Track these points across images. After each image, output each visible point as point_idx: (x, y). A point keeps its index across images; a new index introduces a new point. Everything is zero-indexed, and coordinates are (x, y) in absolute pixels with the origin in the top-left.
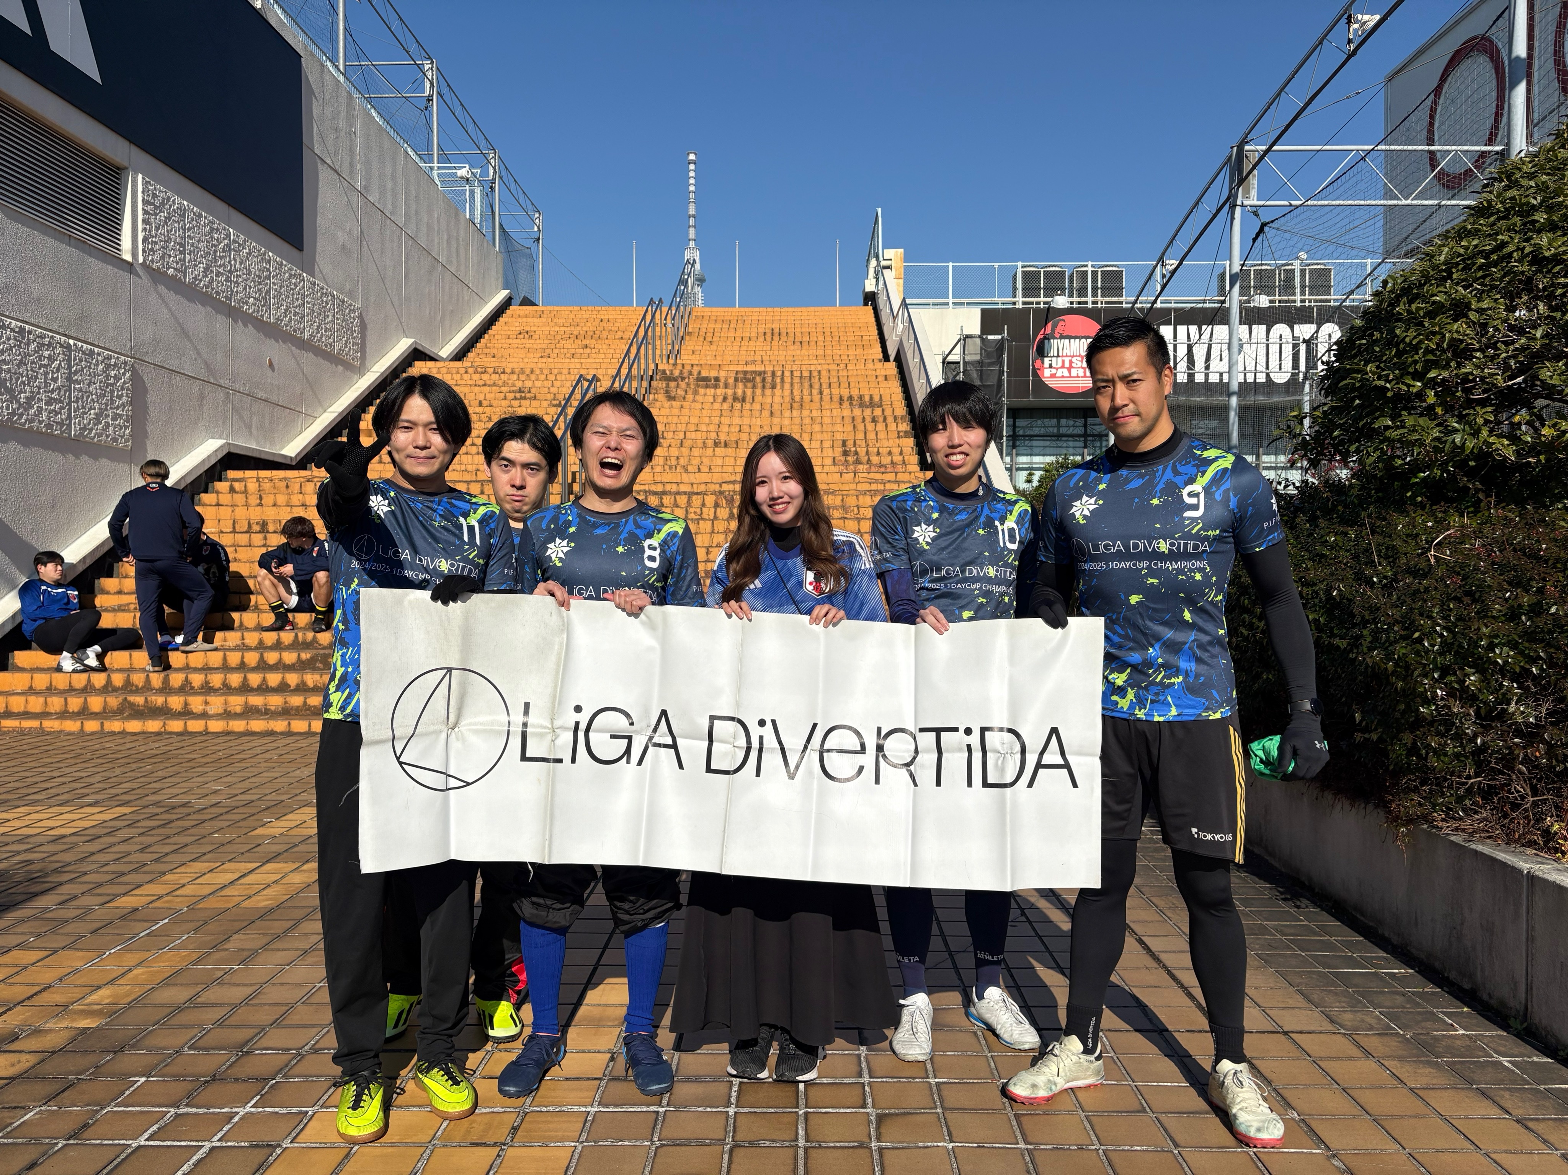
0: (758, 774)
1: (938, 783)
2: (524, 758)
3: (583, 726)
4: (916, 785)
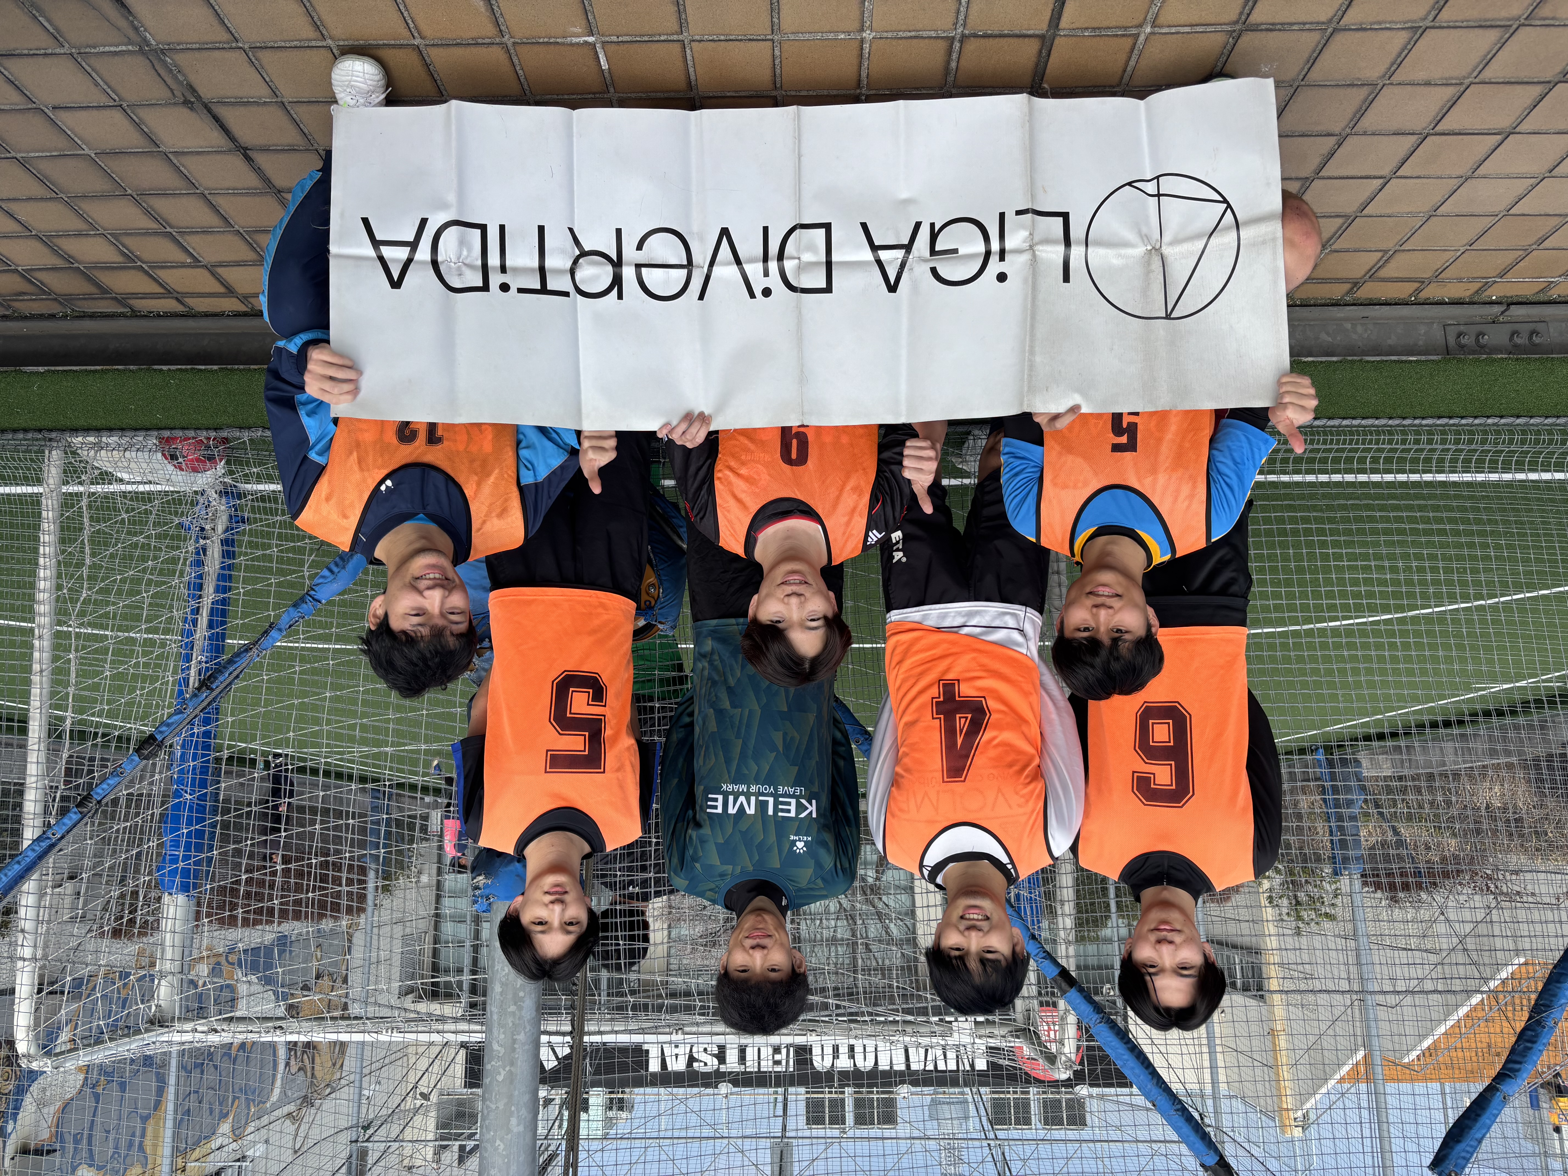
0: (766, 230)
1: (541, 229)
2: (1065, 216)
3: (994, 259)
4: (571, 230)
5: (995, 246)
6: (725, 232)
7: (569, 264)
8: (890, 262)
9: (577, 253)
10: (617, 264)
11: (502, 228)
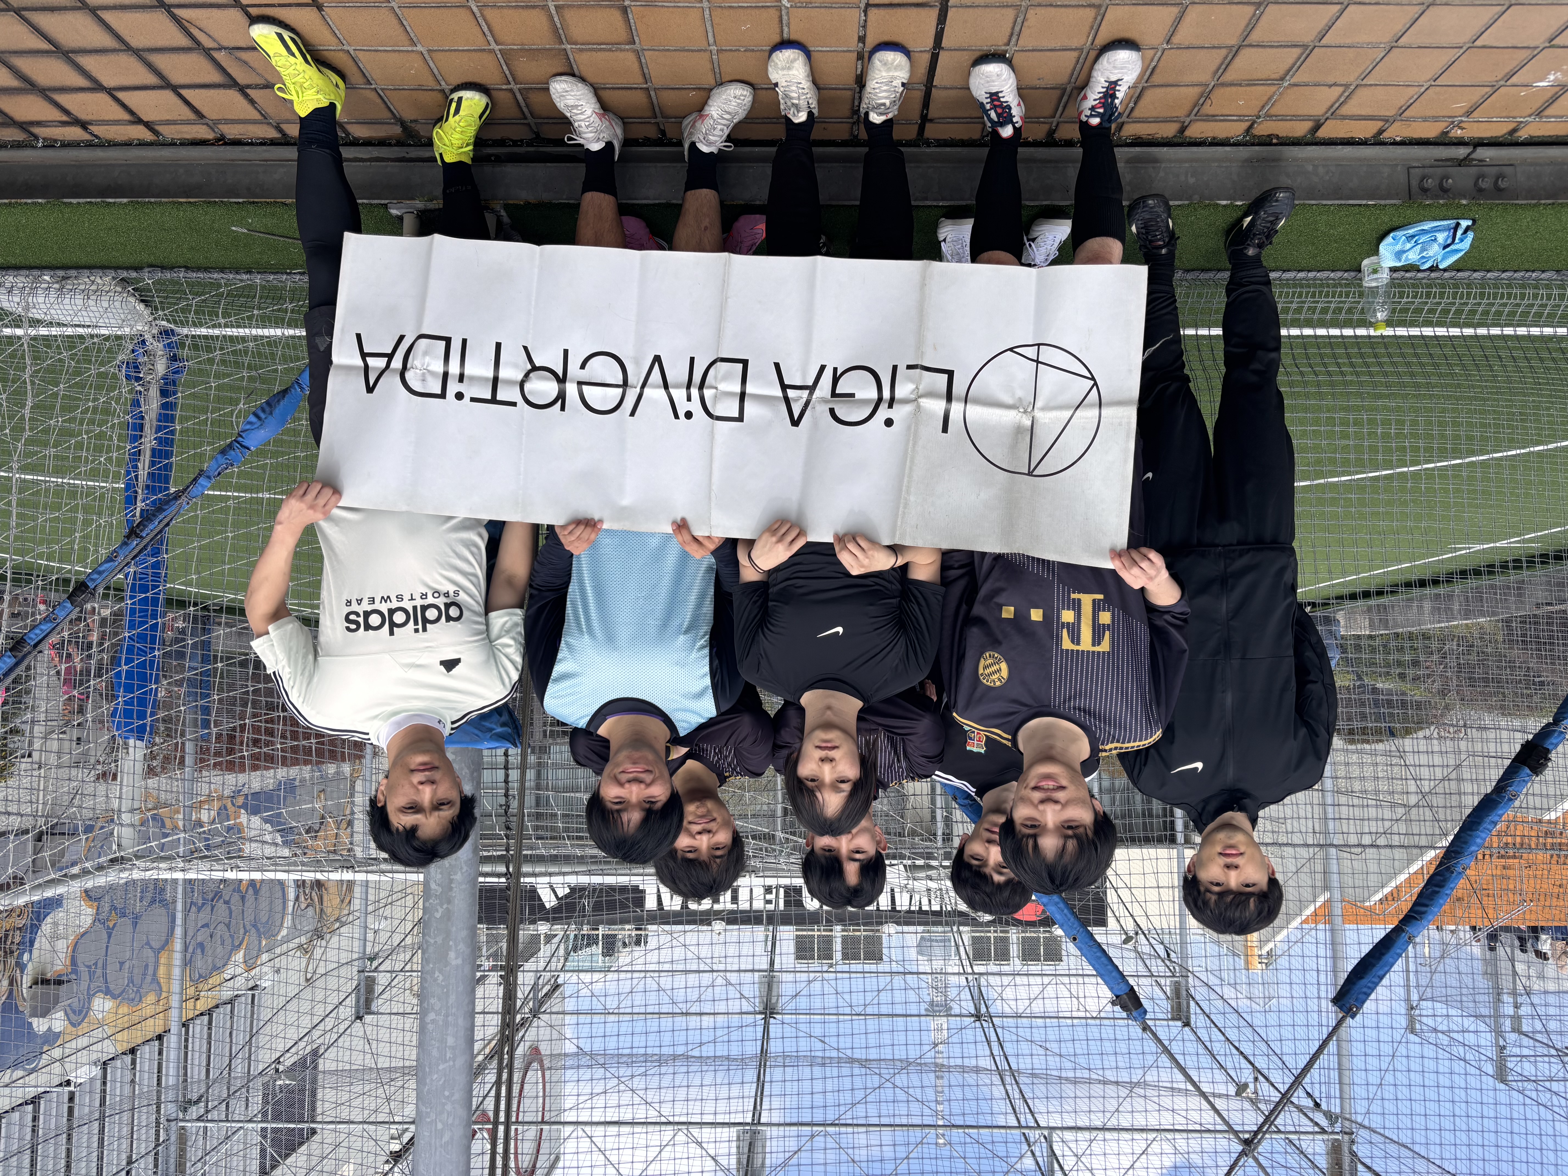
0: (692, 360)
1: (498, 346)
2: (950, 374)
3: (884, 406)
4: (525, 348)
5: (886, 394)
6: (657, 359)
7: (520, 377)
8: (797, 400)
9: (529, 367)
10: (562, 380)
11: (464, 342)
